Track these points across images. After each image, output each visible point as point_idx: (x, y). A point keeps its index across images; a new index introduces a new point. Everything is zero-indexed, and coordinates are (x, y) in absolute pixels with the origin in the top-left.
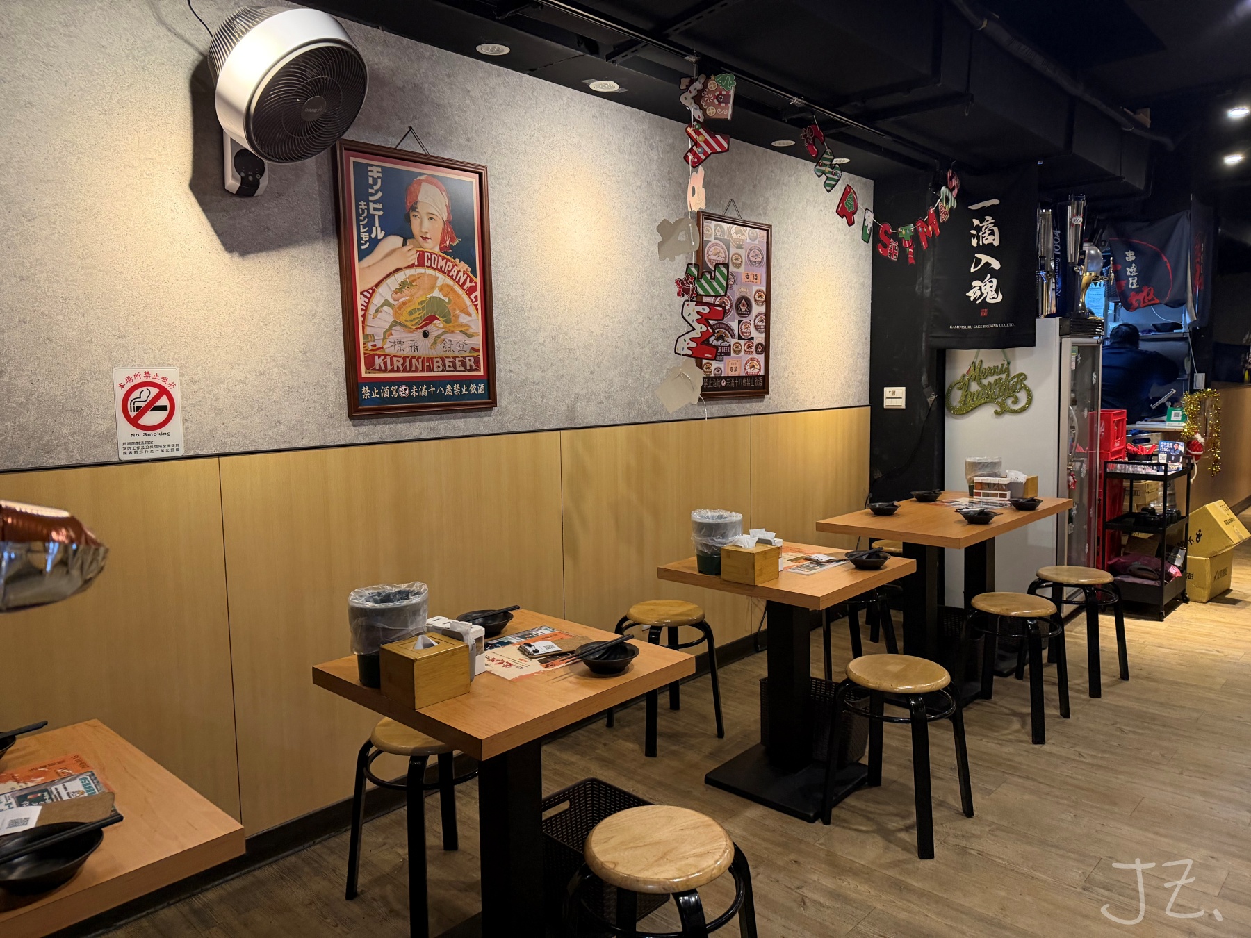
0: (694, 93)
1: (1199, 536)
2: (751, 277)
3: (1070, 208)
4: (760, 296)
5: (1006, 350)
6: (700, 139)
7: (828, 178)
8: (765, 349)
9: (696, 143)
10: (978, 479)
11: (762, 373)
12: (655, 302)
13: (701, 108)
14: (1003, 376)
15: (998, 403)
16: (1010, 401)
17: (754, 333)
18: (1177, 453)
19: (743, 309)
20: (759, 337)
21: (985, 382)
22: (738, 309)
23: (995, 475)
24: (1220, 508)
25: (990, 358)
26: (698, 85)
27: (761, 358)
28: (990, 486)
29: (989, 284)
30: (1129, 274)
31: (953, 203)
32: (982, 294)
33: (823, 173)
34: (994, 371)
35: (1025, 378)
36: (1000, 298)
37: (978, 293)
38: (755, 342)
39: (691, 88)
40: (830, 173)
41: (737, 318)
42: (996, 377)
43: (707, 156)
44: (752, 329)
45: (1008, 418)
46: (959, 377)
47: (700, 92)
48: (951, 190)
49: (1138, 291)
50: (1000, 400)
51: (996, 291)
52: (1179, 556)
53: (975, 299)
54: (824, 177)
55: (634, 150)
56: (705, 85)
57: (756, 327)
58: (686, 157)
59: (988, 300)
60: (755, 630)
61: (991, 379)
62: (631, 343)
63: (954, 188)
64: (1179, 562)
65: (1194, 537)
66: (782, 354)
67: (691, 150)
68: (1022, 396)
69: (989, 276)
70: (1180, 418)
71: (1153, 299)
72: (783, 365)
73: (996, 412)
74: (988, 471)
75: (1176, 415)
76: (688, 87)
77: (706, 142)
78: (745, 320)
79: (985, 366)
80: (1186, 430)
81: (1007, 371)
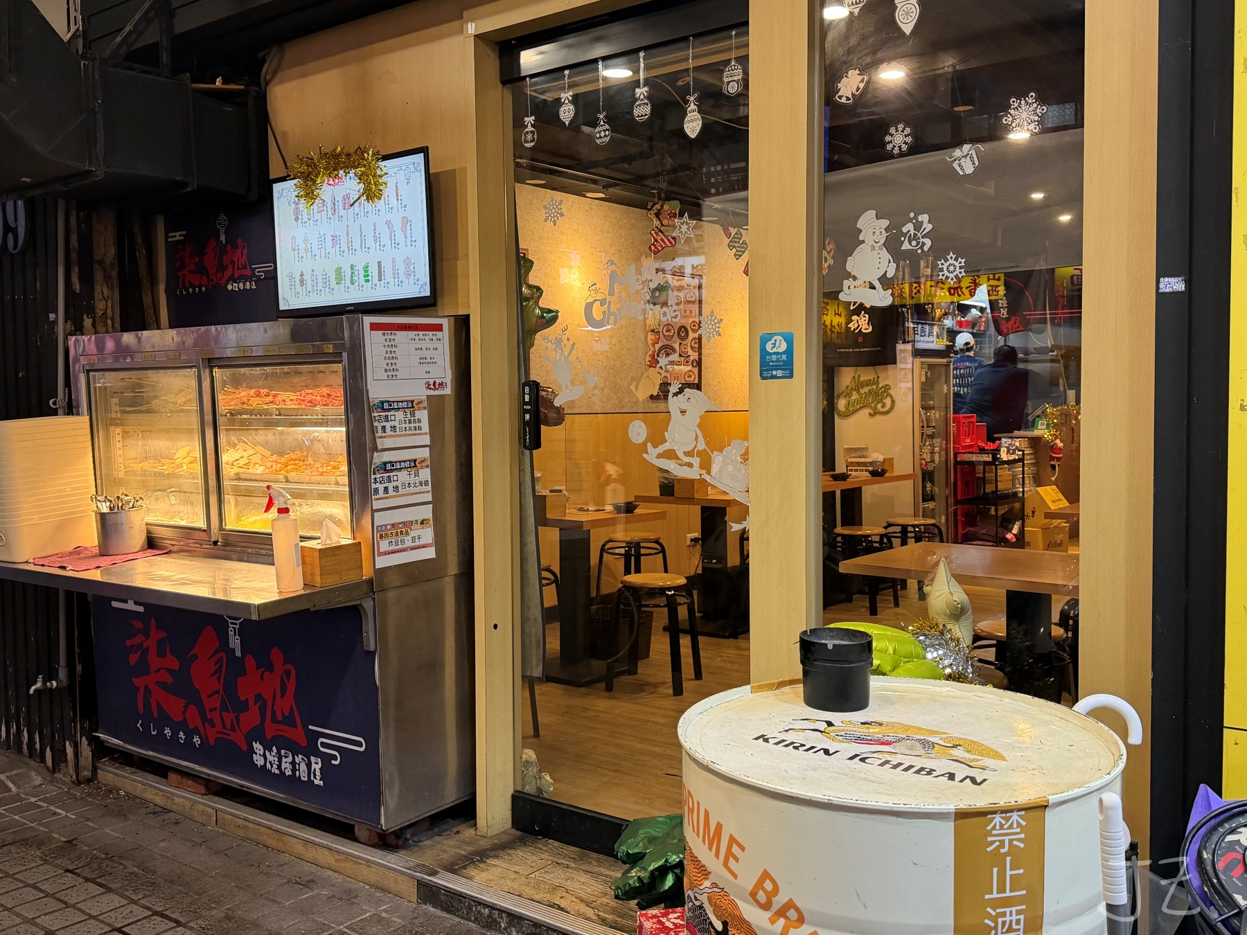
0: (656, 211)
1: (1033, 512)
2: (688, 312)
3: (922, 263)
4: (694, 326)
5: (876, 367)
6: (658, 238)
7: (737, 251)
8: (699, 363)
9: (656, 240)
10: (850, 460)
11: (696, 381)
12: (624, 330)
13: (660, 220)
14: (874, 387)
15: (871, 407)
16: (879, 406)
17: (690, 352)
18: (1014, 447)
19: (683, 335)
20: (694, 356)
21: (862, 391)
22: (679, 334)
23: (863, 457)
24: (1052, 492)
25: (866, 374)
26: (658, 206)
27: (696, 370)
28: (858, 464)
29: (864, 319)
30: (1000, 305)
31: (831, 261)
32: (859, 326)
33: (734, 247)
34: (868, 383)
35: (889, 389)
36: (870, 329)
37: (856, 325)
38: (692, 358)
39: (654, 208)
40: (739, 247)
41: (679, 341)
42: (870, 388)
43: (663, 248)
44: (689, 348)
45: (878, 417)
46: (844, 388)
47: (659, 210)
48: (828, 253)
49: (1007, 320)
50: (873, 405)
51: (868, 324)
52: (1016, 526)
53: (855, 330)
54: (734, 250)
55: (610, 230)
56: (662, 207)
57: (692, 348)
58: (650, 248)
59: (863, 330)
60: (692, 573)
61: (866, 389)
62: (608, 358)
63: (831, 250)
64: (1015, 530)
65: (1030, 514)
66: (711, 367)
67: (653, 244)
68: (888, 401)
69: (863, 312)
70: (1045, 427)
71: (1019, 327)
72: (711, 376)
73: (870, 414)
74: (858, 453)
75: (1042, 424)
76: (652, 207)
77: (662, 240)
78: (684, 342)
79: (862, 379)
80: (1046, 436)
81: (877, 383)
